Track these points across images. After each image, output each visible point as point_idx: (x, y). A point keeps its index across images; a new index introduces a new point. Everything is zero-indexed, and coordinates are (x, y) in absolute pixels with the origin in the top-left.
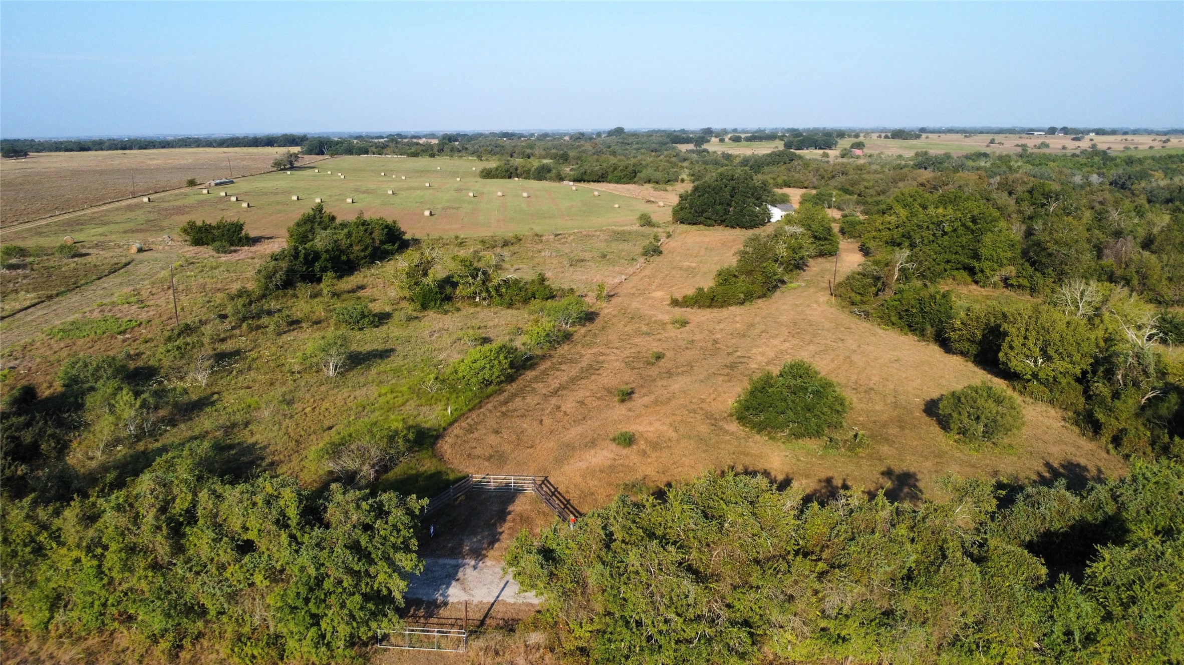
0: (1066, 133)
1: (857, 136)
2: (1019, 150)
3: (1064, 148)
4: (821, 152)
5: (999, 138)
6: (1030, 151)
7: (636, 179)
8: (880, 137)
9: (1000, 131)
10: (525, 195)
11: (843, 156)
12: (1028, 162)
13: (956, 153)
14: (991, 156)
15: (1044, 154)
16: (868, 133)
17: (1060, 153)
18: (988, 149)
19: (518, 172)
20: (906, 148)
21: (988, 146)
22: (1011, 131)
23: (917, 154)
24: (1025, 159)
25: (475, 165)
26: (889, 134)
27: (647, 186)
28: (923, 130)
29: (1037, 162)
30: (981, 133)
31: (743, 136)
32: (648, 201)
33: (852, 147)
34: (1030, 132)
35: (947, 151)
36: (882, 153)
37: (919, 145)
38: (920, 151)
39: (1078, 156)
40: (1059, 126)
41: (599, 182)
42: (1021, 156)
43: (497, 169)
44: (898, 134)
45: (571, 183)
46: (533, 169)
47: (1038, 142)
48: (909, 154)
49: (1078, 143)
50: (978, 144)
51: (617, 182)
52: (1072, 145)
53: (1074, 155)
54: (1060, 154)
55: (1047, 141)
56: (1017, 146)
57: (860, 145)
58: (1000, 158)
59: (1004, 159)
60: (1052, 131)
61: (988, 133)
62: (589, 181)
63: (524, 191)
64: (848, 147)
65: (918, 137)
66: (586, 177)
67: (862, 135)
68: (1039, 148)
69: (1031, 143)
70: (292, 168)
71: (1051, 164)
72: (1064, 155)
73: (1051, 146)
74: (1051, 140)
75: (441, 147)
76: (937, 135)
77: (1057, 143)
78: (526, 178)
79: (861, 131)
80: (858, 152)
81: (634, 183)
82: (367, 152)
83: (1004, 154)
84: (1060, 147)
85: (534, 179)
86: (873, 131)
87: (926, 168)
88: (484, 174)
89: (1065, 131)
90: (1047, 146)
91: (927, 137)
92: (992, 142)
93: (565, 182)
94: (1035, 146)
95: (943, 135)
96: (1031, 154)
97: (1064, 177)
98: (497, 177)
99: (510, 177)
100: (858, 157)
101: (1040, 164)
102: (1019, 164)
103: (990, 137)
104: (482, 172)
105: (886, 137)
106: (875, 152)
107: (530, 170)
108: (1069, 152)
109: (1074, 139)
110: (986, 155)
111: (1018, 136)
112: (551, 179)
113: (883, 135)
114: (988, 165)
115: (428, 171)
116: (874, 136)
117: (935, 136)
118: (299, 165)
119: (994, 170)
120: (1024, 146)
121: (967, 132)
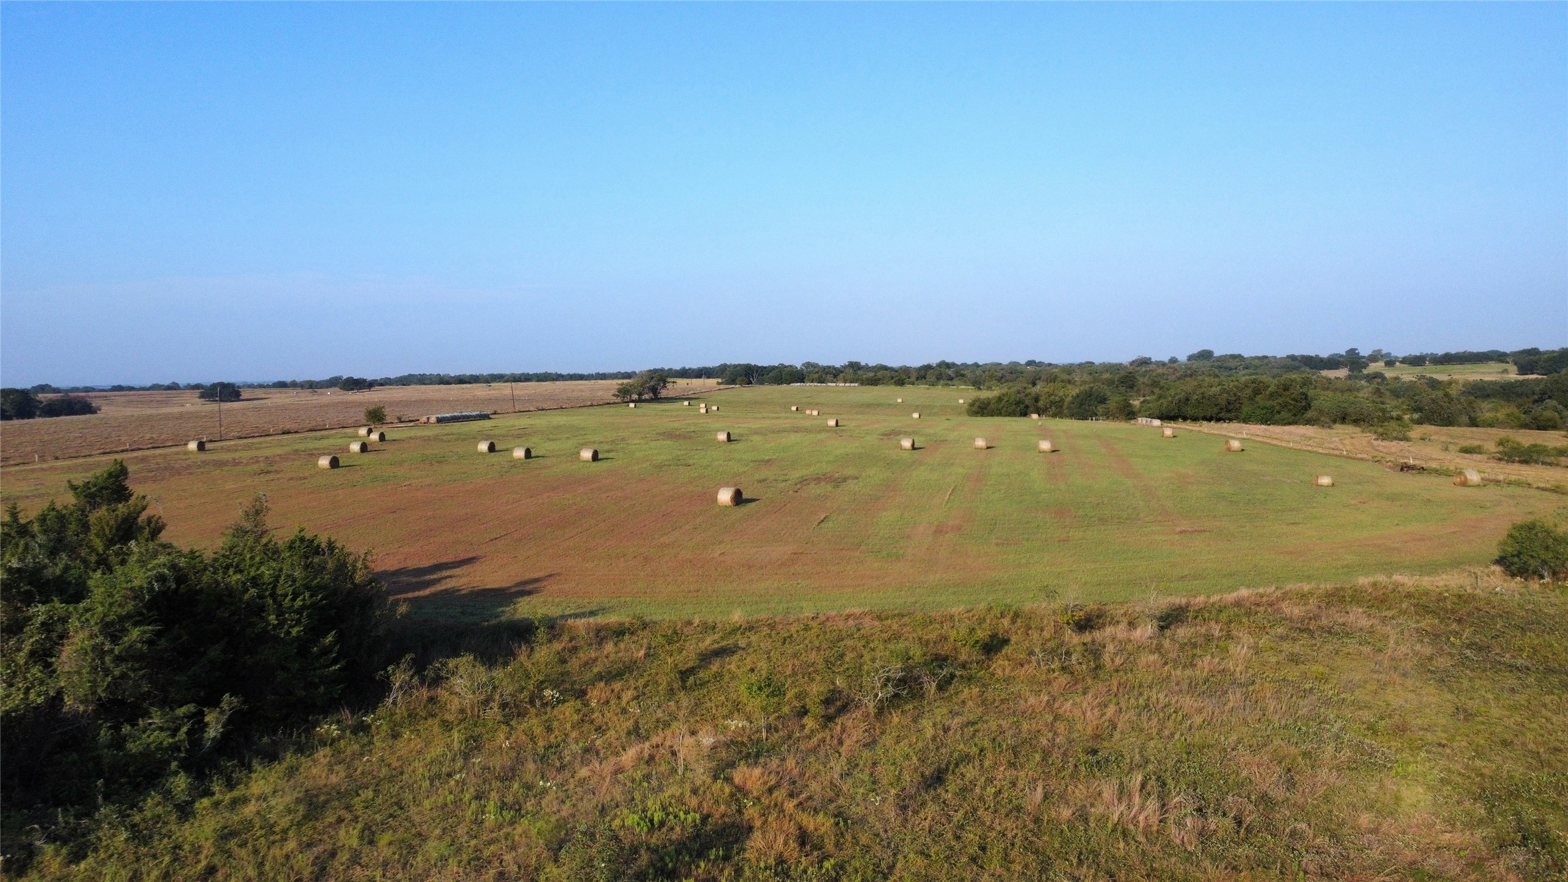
7: (1309, 414)
10: (1045, 445)
19: (1041, 404)
25: (963, 395)
27: (1340, 429)
32: (1405, 468)
41: (1218, 420)
43: (1000, 399)
45: (1157, 422)
46: (1069, 399)
51: (1265, 421)
62: (1195, 419)
63: (1044, 438)
66: (1190, 411)
70: (657, 399)
75: (923, 372)
78: (1054, 416)
81: (1309, 422)
82: (802, 380)
85: (1072, 416)
88: (975, 409)
93: (1142, 421)
98: (1000, 414)
99: (1024, 414)
104: (972, 405)
107: (1062, 400)
112: (1108, 415)
115: (879, 405)
118: (671, 394)
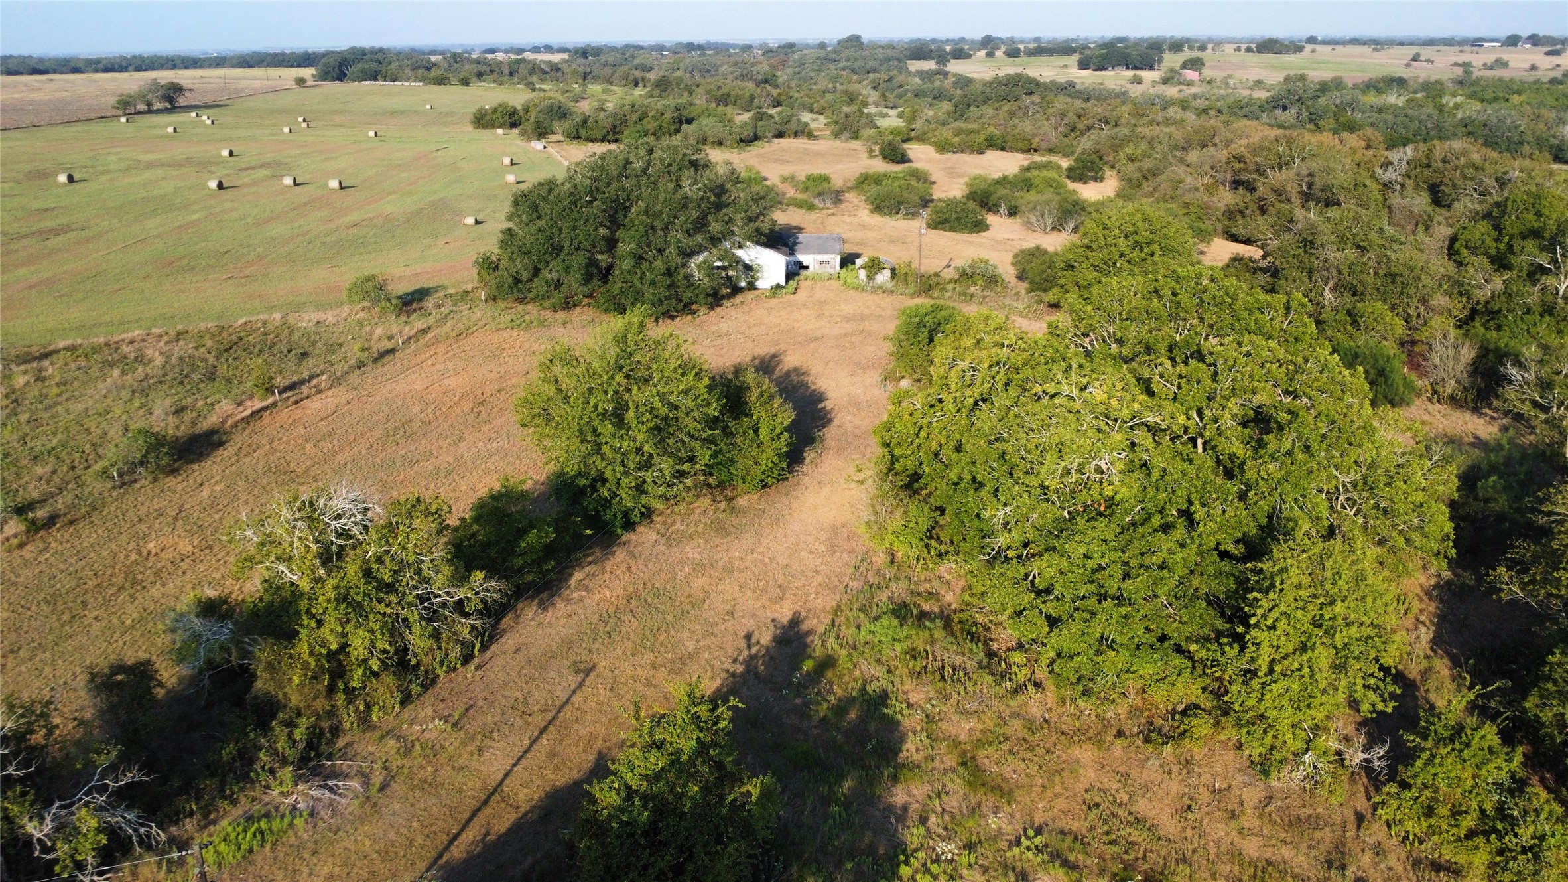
0: (1535, 44)
1: (1202, 48)
2: (1459, 71)
3: (1533, 68)
4: (1130, 73)
5: (1426, 53)
6: (1476, 74)
8: (1239, 49)
9: (1430, 43)
11: (1165, 81)
12: (1472, 96)
13: (1351, 77)
14: (1411, 83)
15: (1501, 80)
16: (1218, 44)
17: (1530, 77)
18: (1408, 70)
20: (1274, 67)
21: (1408, 65)
22: (1449, 42)
23: (1287, 79)
24: (1467, 91)
26: (1253, 46)
28: (1312, 40)
29: (1489, 95)
30: (1401, 44)
31: (1022, 47)
33: (1184, 66)
34: (1477, 43)
35: (1339, 74)
36: (1230, 76)
37: (1293, 63)
38: (1292, 73)
39: (1561, 83)
40: (1525, 33)
42: (1460, 83)
44: (1269, 46)
47: (1490, 58)
48: (1275, 78)
49: (1555, 60)
50: (1392, 63)
52: (1546, 63)
53: (1553, 81)
54: (1531, 79)
55: (1505, 57)
56: (1456, 64)
57: (1194, 64)
58: (1427, 86)
59: (1433, 90)
60: (1513, 41)
61: (1411, 44)
64: (1177, 66)
65: (1300, 49)
67: (1210, 46)
68: (1492, 68)
69: (1477, 59)
71: (1515, 99)
72: (1536, 82)
73: (1511, 64)
74: (1509, 55)
76: (1329, 48)
77: (1520, 61)
79: (1210, 40)
80: (1190, 74)
83: (1432, 79)
84: (1527, 66)
86: (1230, 41)
87: (1285, 108)
89: (1535, 40)
90: (1505, 65)
91: (1313, 51)
92: (1416, 58)
94: (1485, 65)
95: (1339, 49)
96: (1479, 79)
97: (1542, 126)
100: (1190, 84)
101: (1495, 99)
102: (1458, 99)
103: (1415, 50)
105: (1249, 50)
106: (1218, 75)
108: (1545, 76)
109: (1548, 53)
110: (1401, 82)
111: (1457, 48)
113: (1244, 47)
114: (1400, 102)
116: (1229, 49)
117: (1328, 48)
119: (1410, 112)
120: (1466, 66)
121: (1377, 44)
